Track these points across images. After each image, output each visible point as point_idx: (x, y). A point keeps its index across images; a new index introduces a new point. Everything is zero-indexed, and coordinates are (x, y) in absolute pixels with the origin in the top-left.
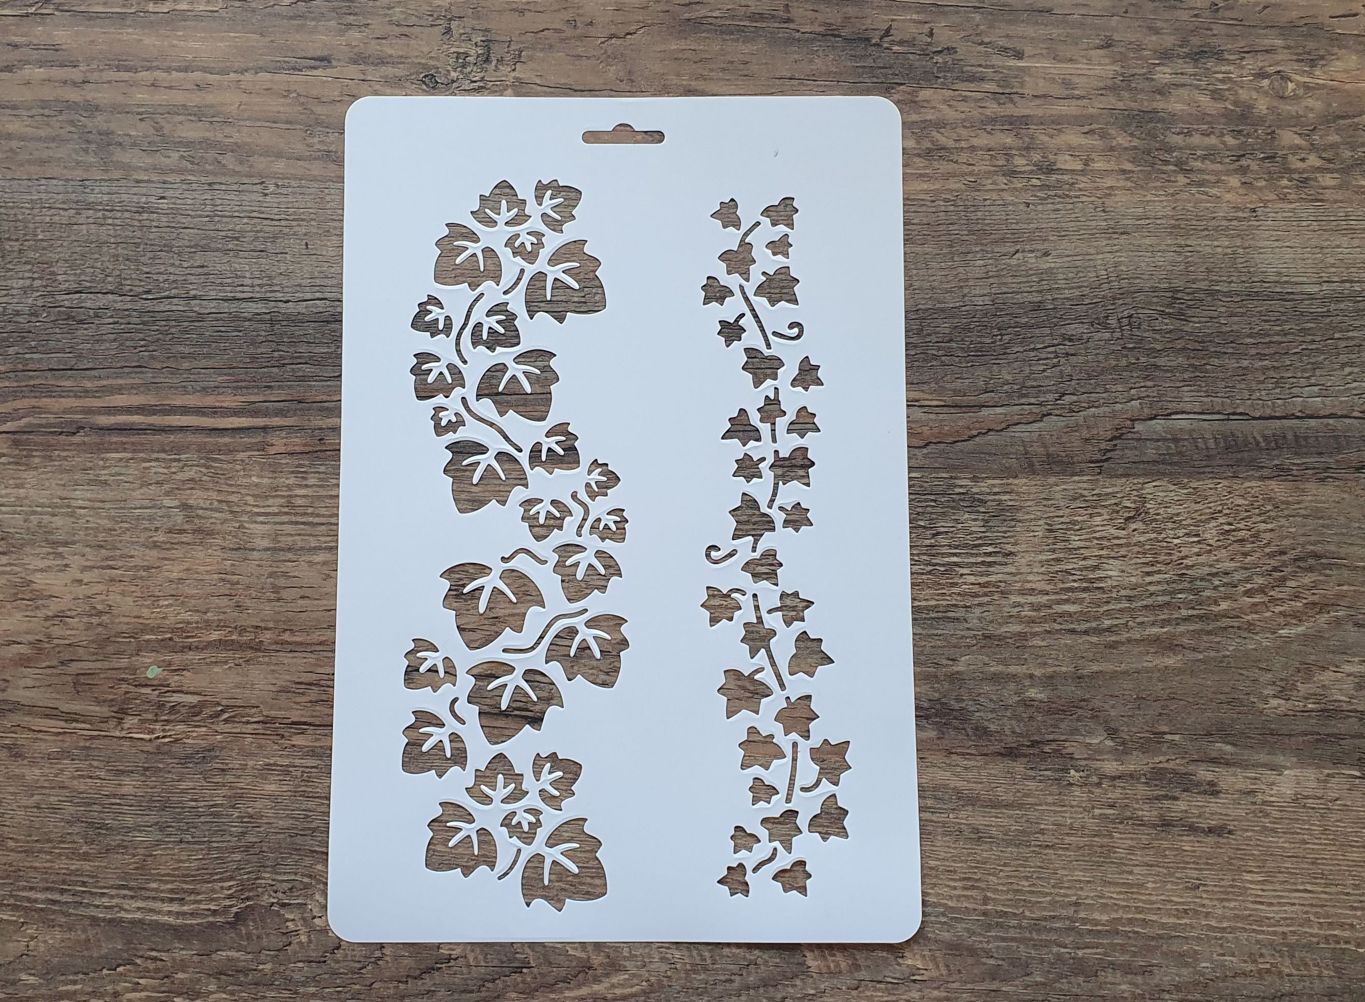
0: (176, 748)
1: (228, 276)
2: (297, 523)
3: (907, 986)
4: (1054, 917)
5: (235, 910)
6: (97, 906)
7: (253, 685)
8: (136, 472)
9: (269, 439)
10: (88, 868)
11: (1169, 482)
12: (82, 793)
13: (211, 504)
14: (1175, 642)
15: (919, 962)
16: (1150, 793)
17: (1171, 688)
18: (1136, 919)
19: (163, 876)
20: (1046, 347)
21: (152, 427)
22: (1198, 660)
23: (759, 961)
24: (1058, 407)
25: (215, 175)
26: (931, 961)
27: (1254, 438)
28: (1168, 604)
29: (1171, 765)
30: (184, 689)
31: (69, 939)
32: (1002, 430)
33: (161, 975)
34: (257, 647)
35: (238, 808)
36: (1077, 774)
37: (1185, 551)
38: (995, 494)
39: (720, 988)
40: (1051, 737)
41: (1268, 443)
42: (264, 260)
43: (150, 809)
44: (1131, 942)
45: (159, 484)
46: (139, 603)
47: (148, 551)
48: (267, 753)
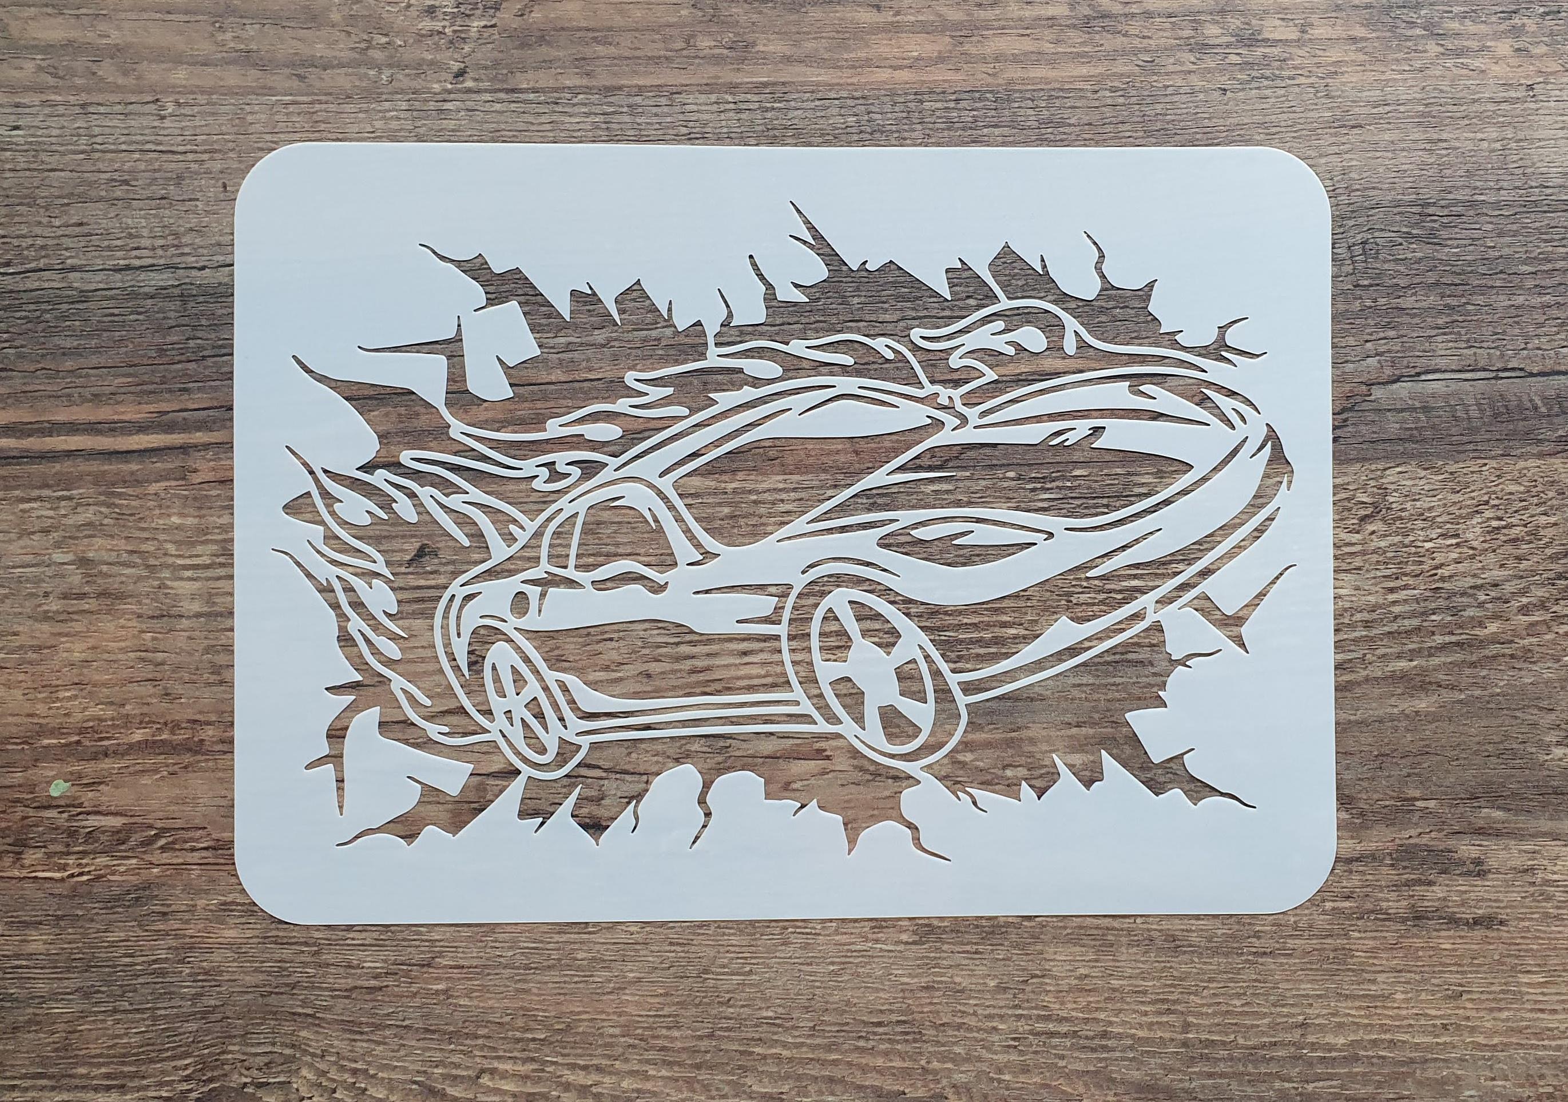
0: (97, 888)
1: (118, 236)
4: (1275, 1044)
5: (194, 1095)
7: (194, 799)
8: (12, 517)
9: (191, 463)
11: (1419, 466)
13: (118, 556)
14: (1427, 679)
16: (1396, 878)
17: (1423, 740)
18: (1383, 1041)
19: (93, 1057)
21: (25, 454)
22: (1460, 702)
25: (88, 90)
27: (1531, 401)
28: (1419, 629)
29: (1424, 840)
30: (103, 809)
34: (197, 748)
35: (189, 963)
37: (1440, 558)
41: (1550, 409)
42: (167, 212)
43: (68, 970)
44: (1374, 1069)
45: (46, 531)
46: (29, 696)
47: (37, 625)
48: (221, 888)
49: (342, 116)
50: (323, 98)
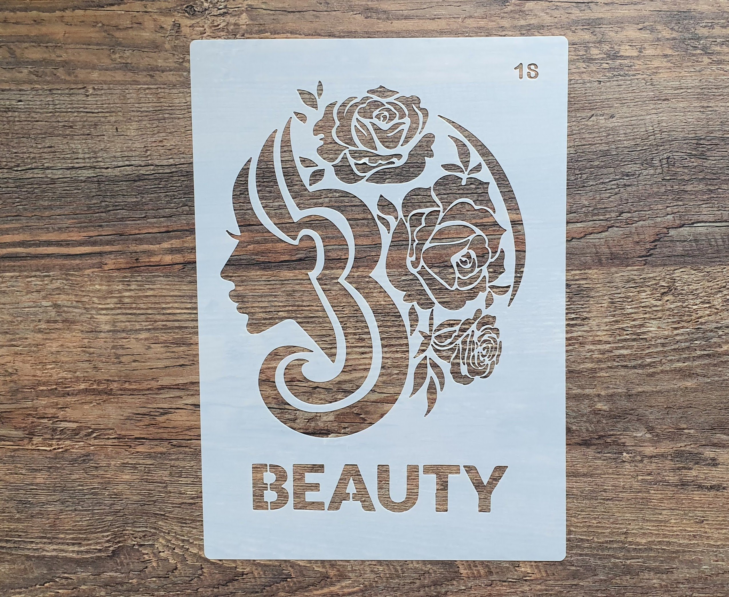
0: (66, 455)
1: (68, 153)
2: (127, 314)
3: (522, 583)
4: (612, 541)
5: (111, 549)
6: (29, 549)
7: (109, 415)
8: (23, 285)
9: (104, 260)
10: (21, 527)
11: (692, 269)
12: (12, 483)
13: (72, 303)
14: (692, 372)
15: (528, 569)
16: (673, 466)
17: (688, 401)
18: (663, 541)
19: (67, 530)
20: (610, 181)
21: (29, 255)
22: (707, 383)
23: (431, 571)
24: (618, 221)
25: (53, 83)
26: (536, 568)
28: (688, 347)
29: (687, 448)
30: (68, 419)
31: (14, 568)
32: (581, 238)
33: (72, 587)
34: (109, 393)
35: (108, 490)
36: (627, 455)
37: (700, 313)
38: (577, 280)
39: (407, 587)
40: (612, 433)
42: (90, 141)
43: (54, 491)
44: (660, 555)
45: (38, 291)
46: (34, 367)
47: (36, 334)
48: (122, 456)
49: (172, 95)
50: (162, 86)
